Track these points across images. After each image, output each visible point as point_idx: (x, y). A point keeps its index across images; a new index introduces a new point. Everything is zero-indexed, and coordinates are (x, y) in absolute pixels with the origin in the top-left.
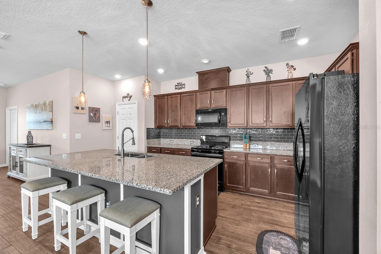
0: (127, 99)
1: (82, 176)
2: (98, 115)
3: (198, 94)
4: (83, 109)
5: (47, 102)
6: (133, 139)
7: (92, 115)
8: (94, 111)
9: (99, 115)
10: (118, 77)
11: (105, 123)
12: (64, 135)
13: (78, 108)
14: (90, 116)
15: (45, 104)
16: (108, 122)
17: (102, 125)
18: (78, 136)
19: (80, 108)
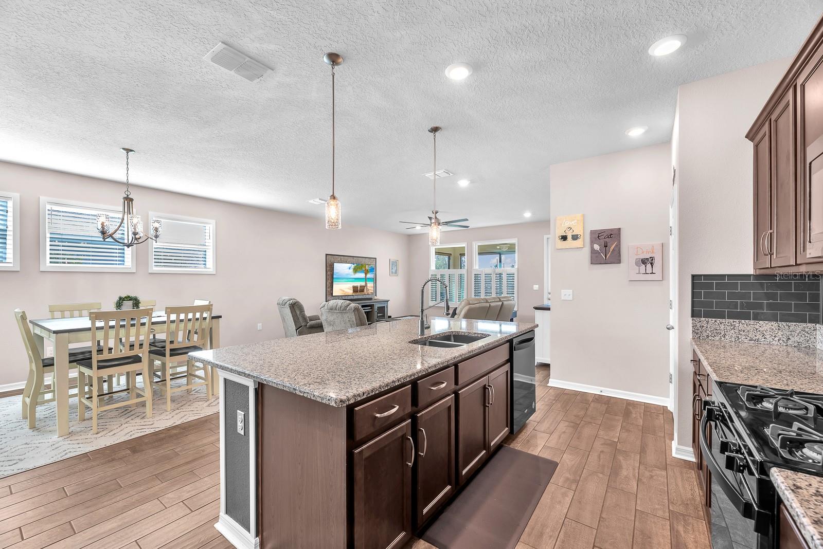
2: (614, 245)
4: (575, 237)
7: (597, 247)
8: (603, 237)
9: (618, 246)
11: (637, 264)
13: (564, 238)
14: (593, 251)
16: (646, 261)
17: (627, 268)
18: (566, 295)
19: (569, 237)
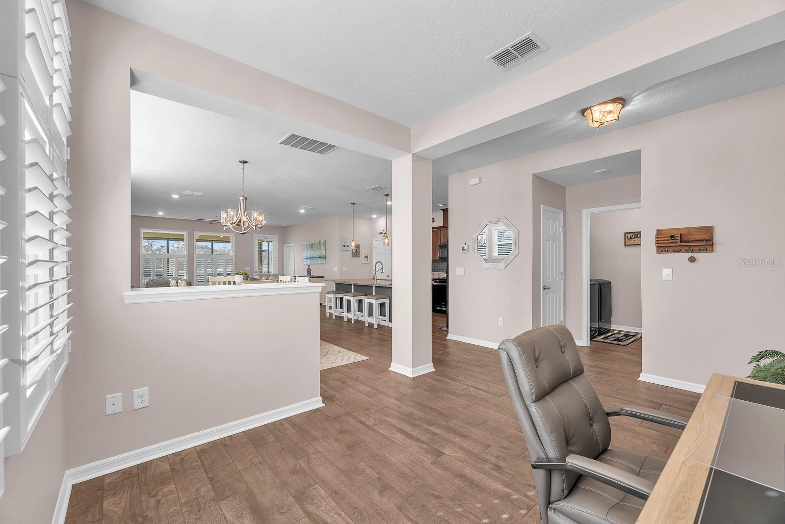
0: (382, 235)
1: (354, 285)
2: (359, 251)
3: (442, 229)
4: (348, 247)
5: (322, 241)
6: (382, 269)
7: (354, 251)
10: (374, 216)
11: (364, 258)
12: (335, 268)
13: (344, 246)
14: (353, 253)
15: (320, 243)
16: (366, 257)
17: (361, 259)
18: (345, 269)
19: (346, 246)
